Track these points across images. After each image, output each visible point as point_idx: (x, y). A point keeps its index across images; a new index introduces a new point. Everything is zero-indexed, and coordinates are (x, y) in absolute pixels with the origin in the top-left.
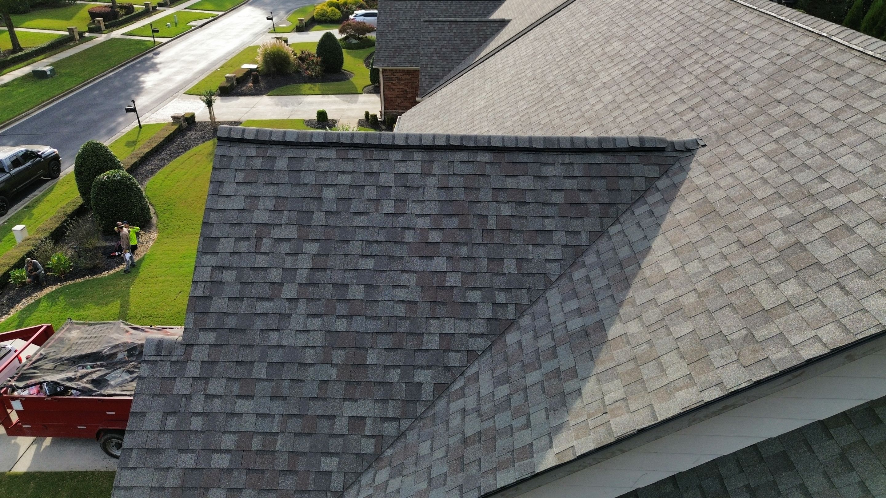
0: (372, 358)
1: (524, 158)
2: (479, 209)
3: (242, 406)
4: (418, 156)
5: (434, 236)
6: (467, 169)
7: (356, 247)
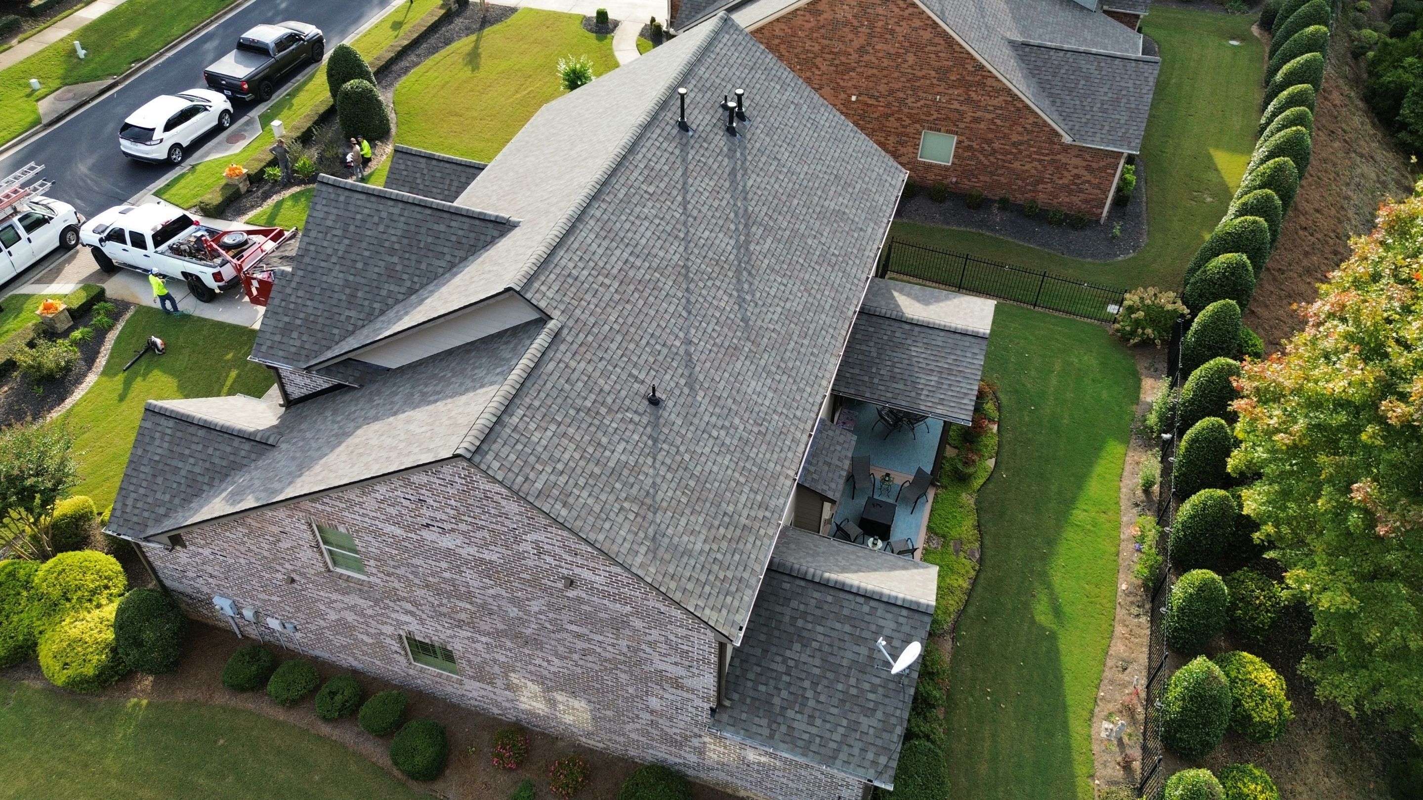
0: (360, 294)
1: (445, 215)
2: (419, 237)
3: (309, 303)
4: (400, 205)
5: (397, 246)
6: (419, 216)
7: (364, 245)
